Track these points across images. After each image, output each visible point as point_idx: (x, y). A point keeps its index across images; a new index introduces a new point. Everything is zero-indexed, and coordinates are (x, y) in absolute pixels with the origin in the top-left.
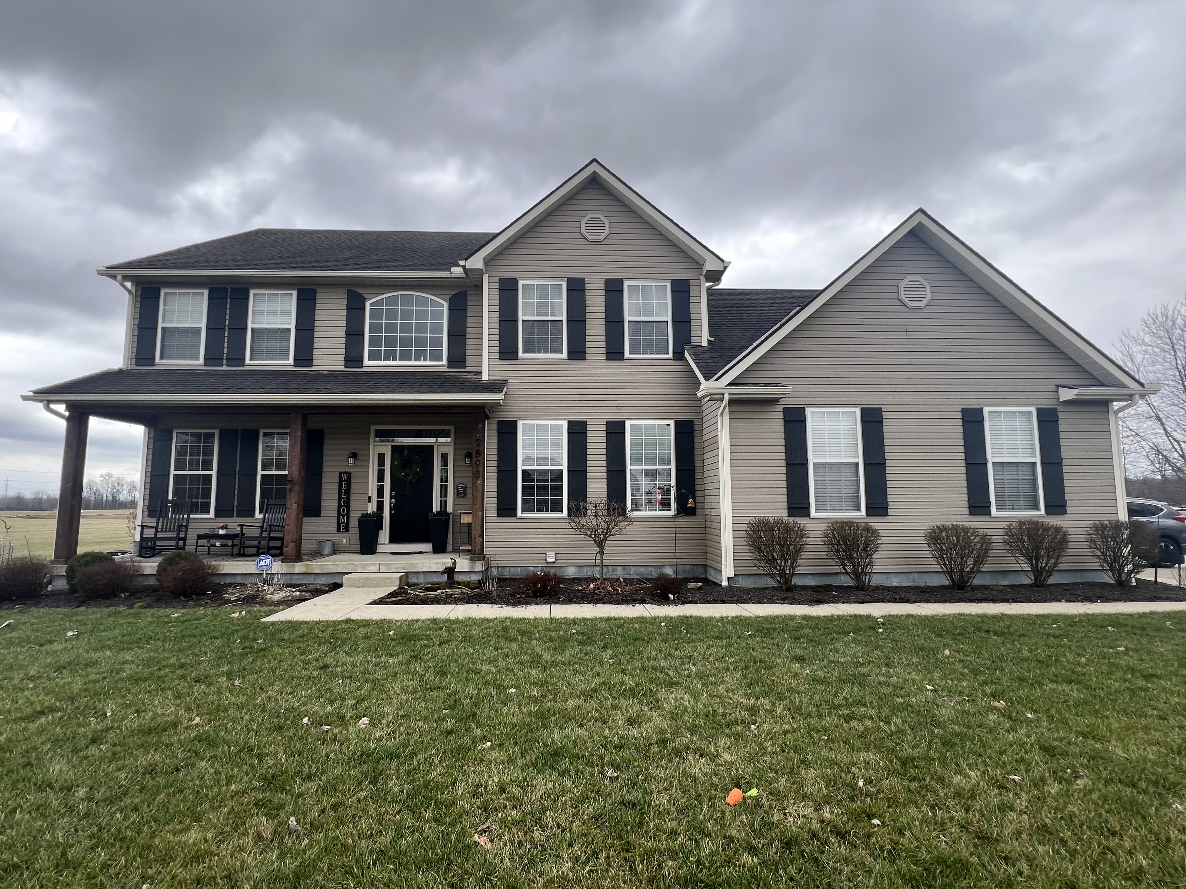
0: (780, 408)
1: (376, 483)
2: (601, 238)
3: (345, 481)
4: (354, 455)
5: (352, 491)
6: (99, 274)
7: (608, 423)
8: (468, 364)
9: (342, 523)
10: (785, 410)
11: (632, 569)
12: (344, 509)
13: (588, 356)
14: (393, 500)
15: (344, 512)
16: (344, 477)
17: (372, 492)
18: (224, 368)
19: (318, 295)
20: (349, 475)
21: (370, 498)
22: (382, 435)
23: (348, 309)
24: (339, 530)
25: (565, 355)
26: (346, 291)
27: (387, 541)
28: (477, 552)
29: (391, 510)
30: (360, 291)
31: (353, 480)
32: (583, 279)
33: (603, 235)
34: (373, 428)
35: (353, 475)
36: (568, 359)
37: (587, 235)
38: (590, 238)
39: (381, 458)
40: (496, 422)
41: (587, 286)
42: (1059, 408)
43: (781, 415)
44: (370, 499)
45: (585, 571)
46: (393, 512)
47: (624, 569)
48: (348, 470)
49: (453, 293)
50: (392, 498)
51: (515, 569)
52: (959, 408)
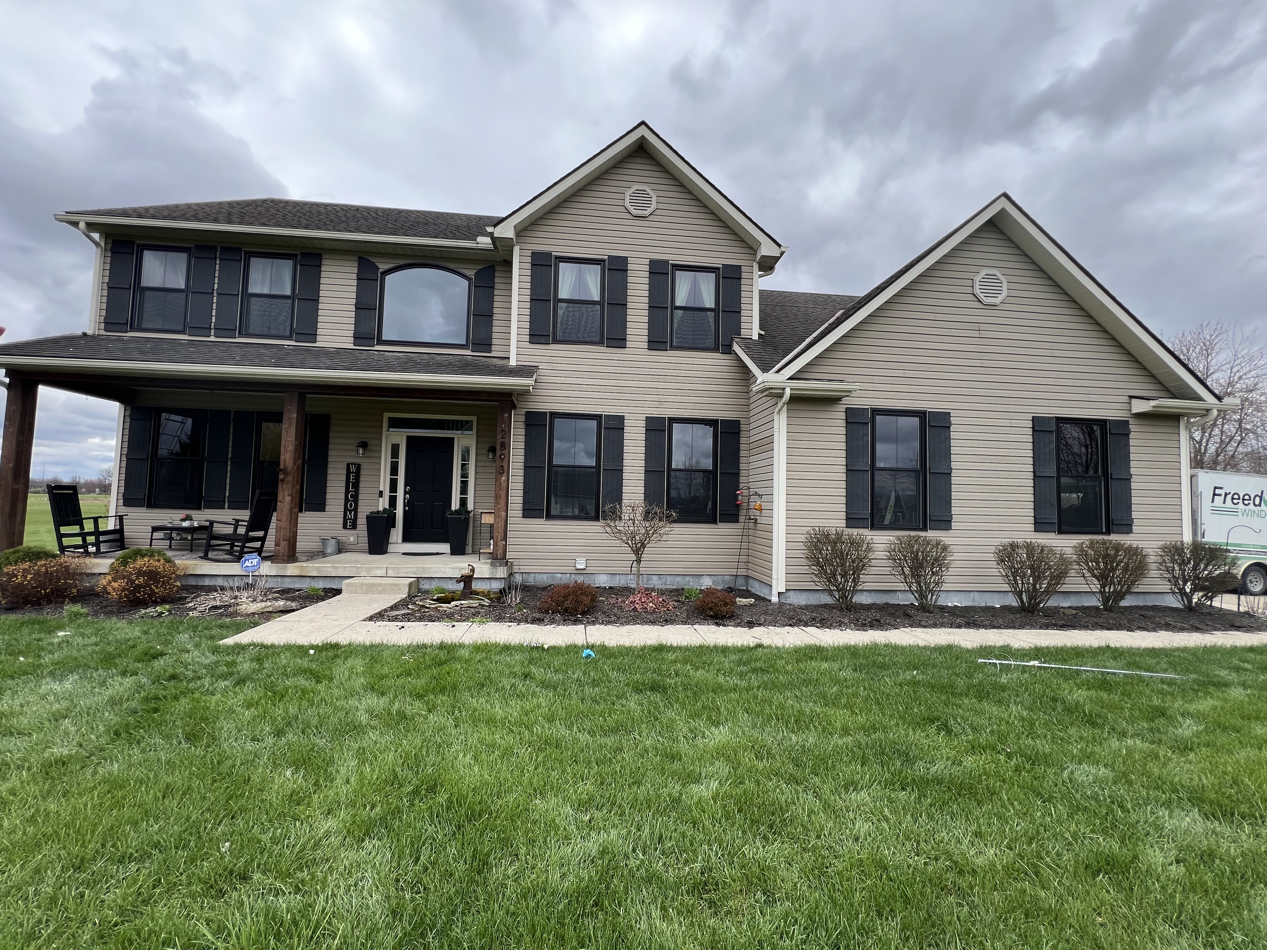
0: (843, 408)
1: (388, 476)
2: (647, 213)
3: (353, 473)
4: (364, 445)
5: (361, 485)
6: (56, 219)
7: (648, 420)
8: (494, 348)
9: (349, 519)
10: (848, 411)
11: (669, 578)
12: (351, 504)
13: (628, 344)
14: (407, 496)
15: (351, 507)
16: (353, 469)
17: (384, 486)
18: (212, 339)
19: (324, 262)
20: (359, 467)
21: (381, 492)
22: (395, 423)
23: (358, 279)
24: (345, 527)
25: (603, 341)
26: (356, 258)
27: (400, 540)
28: (499, 556)
29: (405, 506)
30: (373, 260)
31: (362, 472)
32: (626, 258)
33: (649, 210)
34: (387, 415)
35: (362, 467)
36: (606, 347)
37: (631, 209)
38: (635, 212)
39: (395, 449)
40: (524, 413)
41: (630, 267)
42: (1131, 421)
43: (843, 415)
44: (381, 494)
45: (618, 579)
46: (407, 508)
47: (660, 579)
48: (357, 461)
49: (480, 267)
50: (406, 493)
51: (541, 575)
52: (1030, 417)
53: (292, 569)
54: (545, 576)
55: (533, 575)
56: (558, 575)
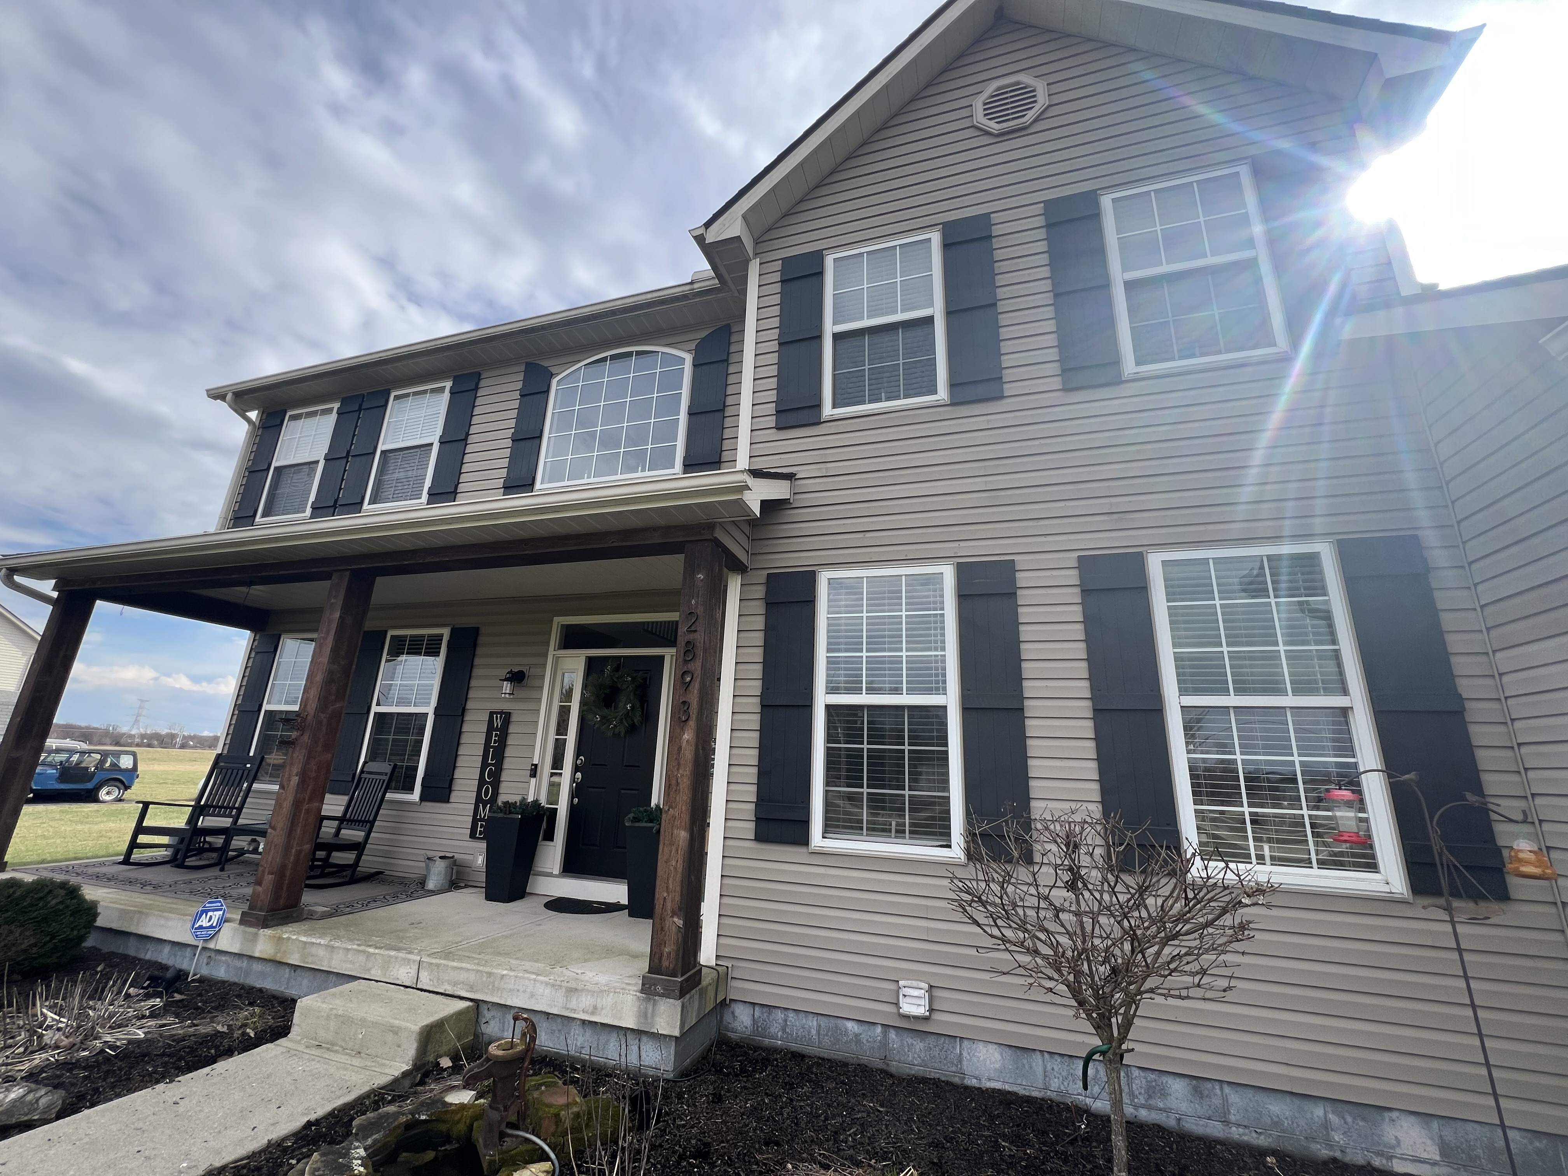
1: (552, 736)
2: (1025, 121)
3: (497, 729)
4: (517, 678)
5: (508, 752)
6: (209, 396)
7: (1085, 562)
9: (481, 820)
11: (1234, 1097)
12: (487, 790)
13: (1008, 389)
14: (579, 775)
15: (486, 795)
16: (497, 723)
17: (541, 753)
19: (482, 383)
20: (507, 717)
21: (534, 767)
23: (523, 396)
24: (473, 835)
25: (942, 393)
26: (523, 367)
27: (556, 871)
29: (572, 797)
30: (545, 364)
31: (512, 729)
32: (985, 217)
33: (1030, 115)
34: (558, 623)
35: (514, 719)
36: (952, 404)
37: (990, 126)
38: (1000, 129)
40: (764, 580)
41: (997, 230)
44: (533, 771)
45: (1039, 1070)
46: (576, 800)
47: (1197, 1092)
48: (505, 707)
49: (704, 334)
50: (576, 769)
51: (803, 1020)
53: (264, 943)
54: (813, 1023)
55: (781, 1016)
56: (850, 1025)
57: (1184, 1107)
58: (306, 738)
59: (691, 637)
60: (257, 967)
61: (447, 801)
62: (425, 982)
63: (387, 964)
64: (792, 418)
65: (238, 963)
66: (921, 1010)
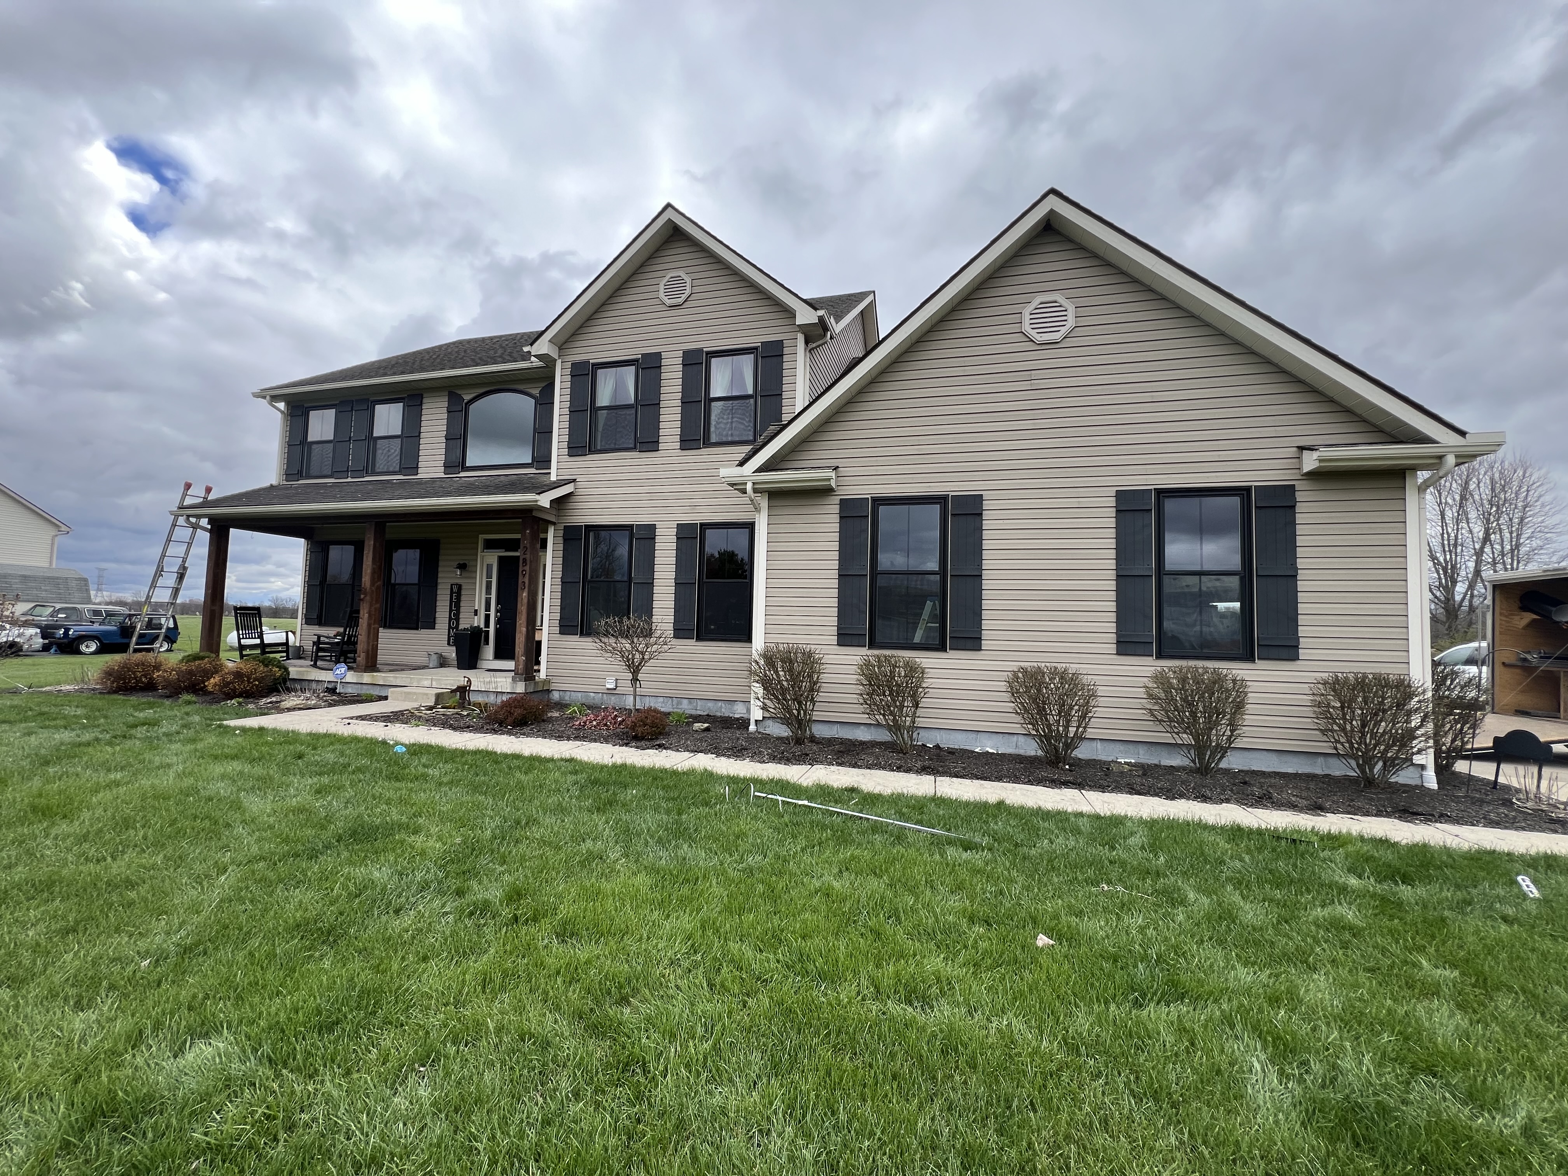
0: (836, 500)
1: (484, 596)
2: (681, 300)
3: (455, 593)
4: (462, 567)
5: (462, 604)
6: (254, 396)
7: (680, 527)
9: (452, 636)
10: (844, 503)
12: (453, 622)
13: (661, 447)
14: (499, 614)
15: (454, 625)
16: (455, 590)
17: (479, 604)
18: (349, 480)
19: (425, 401)
20: (460, 587)
21: (476, 611)
22: (490, 545)
23: (449, 412)
24: (449, 644)
25: (637, 446)
26: (447, 393)
27: (491, 658)
28: (520, 672)
29: (496, 625)
30: (459, 392)
31: (463, 592)
32: (659, 354)
33: (684, 297)
34: (482, 537)
35: (463, 587)
36: (640, 451)
37: (666, 299)
38: (669, 302)
39: (489, 567)
40: (563, 528)
41: (664, 362)
42: (1299, 485)
43: (836, 509)
44: (476, 613)
46: (498, 626)
48: (458, 581)
49: (543, 385)
50: (497, 611)
51: (576, 693)
52: (1112, 491)
53: (367, 678)
54: (579, 695)
55: (568, 693)
56: (592, 694)
57: (686, 707)
58: (368, 598)
59: (524, 556)
60: (365, 687)
61: (434, 628)
62: (434, 684)
63: (419, 680)
64: (574, 451)
65: (356, 686)
66: (612, 686)
